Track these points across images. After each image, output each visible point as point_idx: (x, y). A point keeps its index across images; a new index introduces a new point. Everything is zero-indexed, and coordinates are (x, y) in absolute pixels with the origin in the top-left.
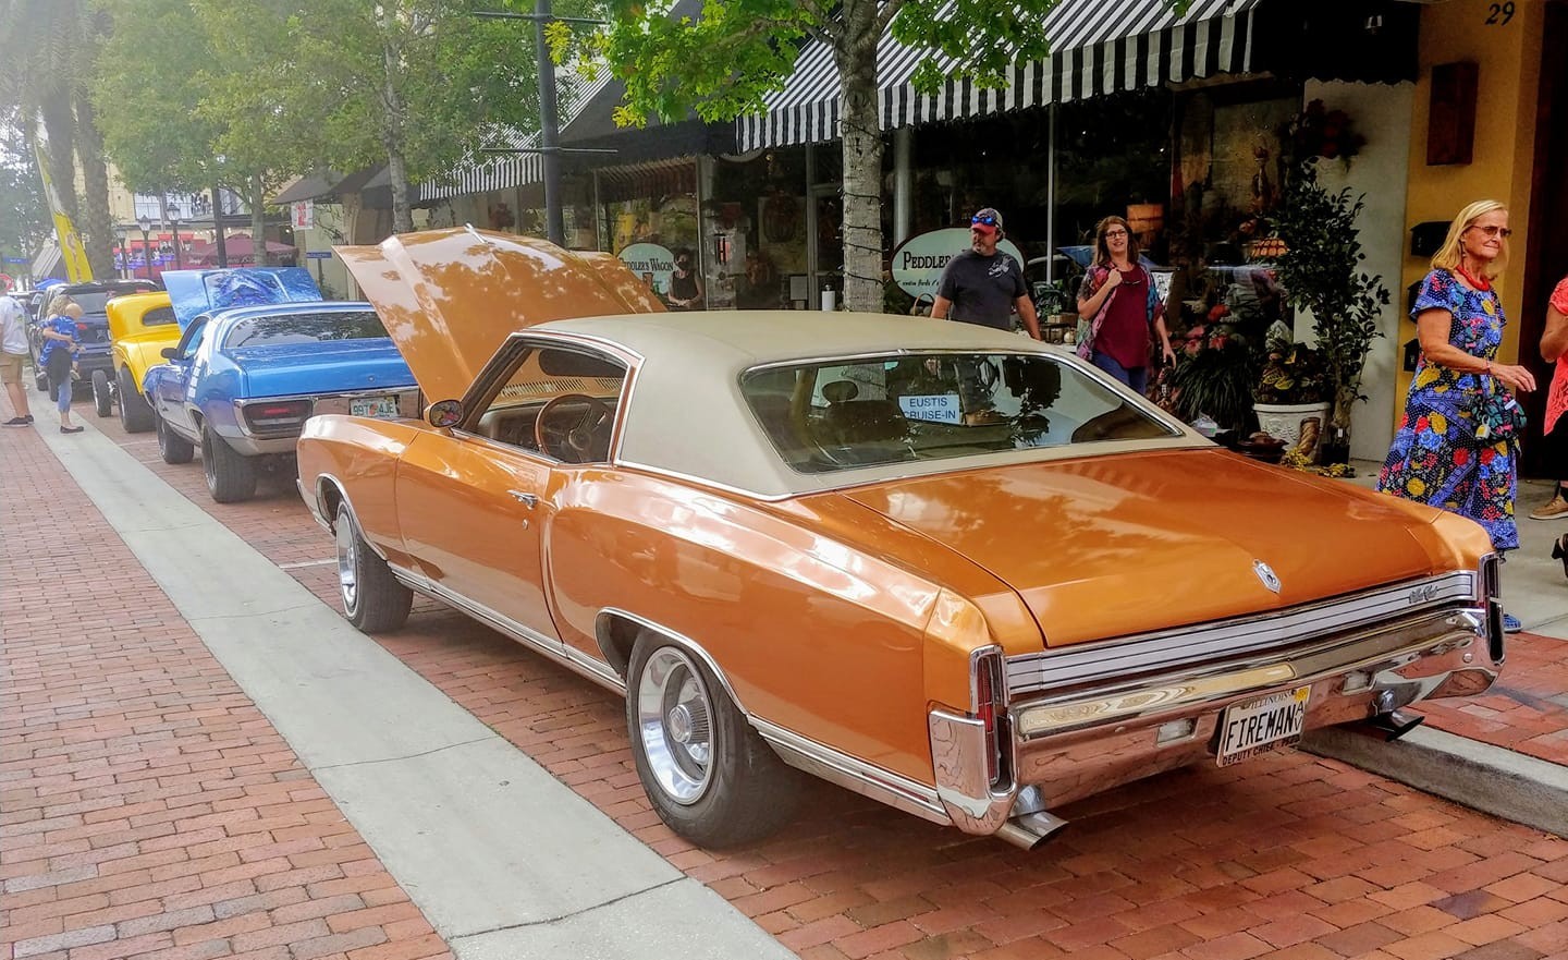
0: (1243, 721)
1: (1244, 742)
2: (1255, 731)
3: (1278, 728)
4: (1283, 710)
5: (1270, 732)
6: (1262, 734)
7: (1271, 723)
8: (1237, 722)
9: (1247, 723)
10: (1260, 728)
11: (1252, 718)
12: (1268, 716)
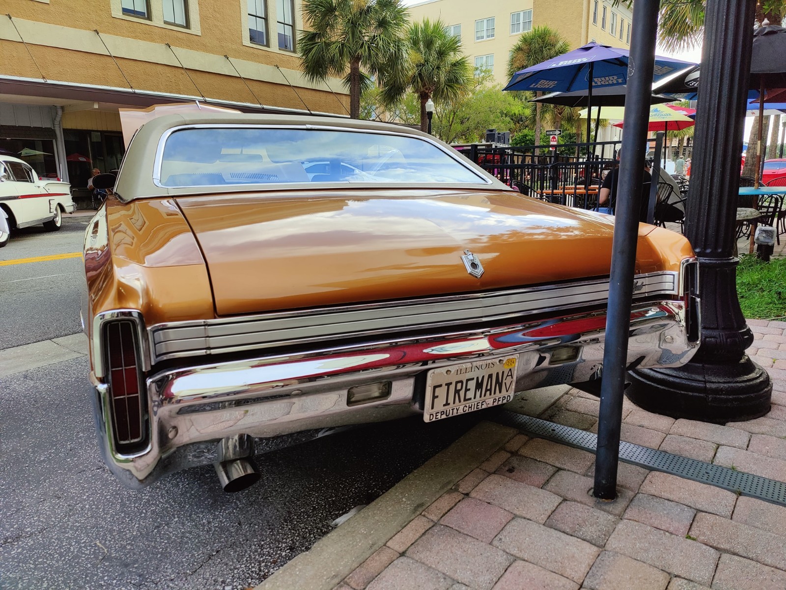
0: (448, 385)
1: (451, 400)
2: (462, 393)
3: (487, 390)
4: (490, 376)
5: (478, 394)
6: (470, 394)
7: (479, 386)
8: (440, 386)
9: (452, 388)
10: (467, 390)
11: (457, 383)
12: (475, 381)
